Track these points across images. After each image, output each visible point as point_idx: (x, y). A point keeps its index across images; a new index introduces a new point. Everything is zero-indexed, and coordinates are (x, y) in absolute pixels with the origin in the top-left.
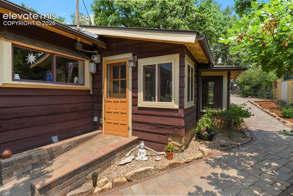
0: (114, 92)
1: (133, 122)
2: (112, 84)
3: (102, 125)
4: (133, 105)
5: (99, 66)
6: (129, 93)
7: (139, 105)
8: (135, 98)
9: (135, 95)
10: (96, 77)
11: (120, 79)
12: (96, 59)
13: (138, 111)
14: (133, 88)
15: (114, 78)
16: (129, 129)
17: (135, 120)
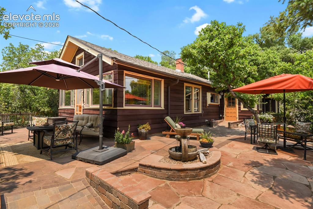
0: (229, 106)
1: (239, 116)
2: (228, 103)
3: (224, 118)
4: (239, 110)
5: (223, 96)
6: (237, 106)
7: (241, 110)
8: (239, 108)
9: (240, 106)
10: (222, 100)
11: (232, 101)
12: (222, 94)
13: (241, 112)
14: (238, 104)
15: (229, 100)
16: (237, 118)
17: (239, 115)
